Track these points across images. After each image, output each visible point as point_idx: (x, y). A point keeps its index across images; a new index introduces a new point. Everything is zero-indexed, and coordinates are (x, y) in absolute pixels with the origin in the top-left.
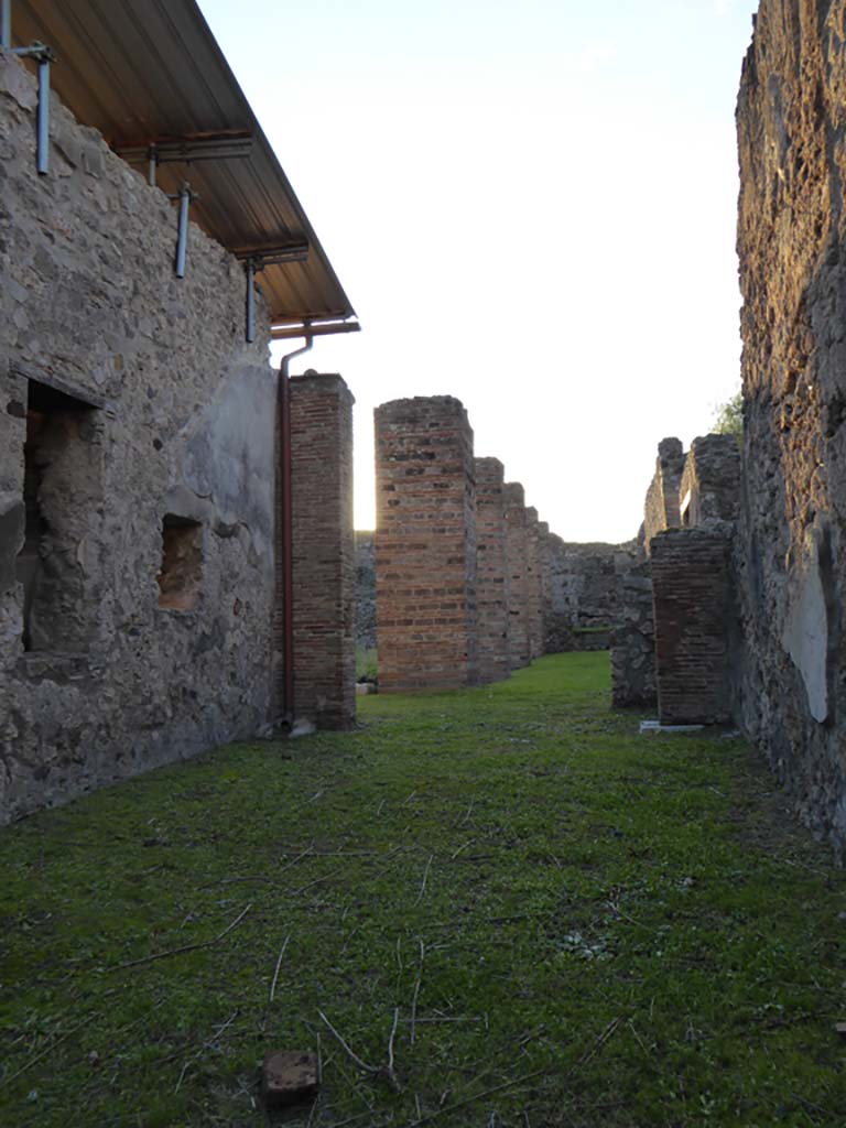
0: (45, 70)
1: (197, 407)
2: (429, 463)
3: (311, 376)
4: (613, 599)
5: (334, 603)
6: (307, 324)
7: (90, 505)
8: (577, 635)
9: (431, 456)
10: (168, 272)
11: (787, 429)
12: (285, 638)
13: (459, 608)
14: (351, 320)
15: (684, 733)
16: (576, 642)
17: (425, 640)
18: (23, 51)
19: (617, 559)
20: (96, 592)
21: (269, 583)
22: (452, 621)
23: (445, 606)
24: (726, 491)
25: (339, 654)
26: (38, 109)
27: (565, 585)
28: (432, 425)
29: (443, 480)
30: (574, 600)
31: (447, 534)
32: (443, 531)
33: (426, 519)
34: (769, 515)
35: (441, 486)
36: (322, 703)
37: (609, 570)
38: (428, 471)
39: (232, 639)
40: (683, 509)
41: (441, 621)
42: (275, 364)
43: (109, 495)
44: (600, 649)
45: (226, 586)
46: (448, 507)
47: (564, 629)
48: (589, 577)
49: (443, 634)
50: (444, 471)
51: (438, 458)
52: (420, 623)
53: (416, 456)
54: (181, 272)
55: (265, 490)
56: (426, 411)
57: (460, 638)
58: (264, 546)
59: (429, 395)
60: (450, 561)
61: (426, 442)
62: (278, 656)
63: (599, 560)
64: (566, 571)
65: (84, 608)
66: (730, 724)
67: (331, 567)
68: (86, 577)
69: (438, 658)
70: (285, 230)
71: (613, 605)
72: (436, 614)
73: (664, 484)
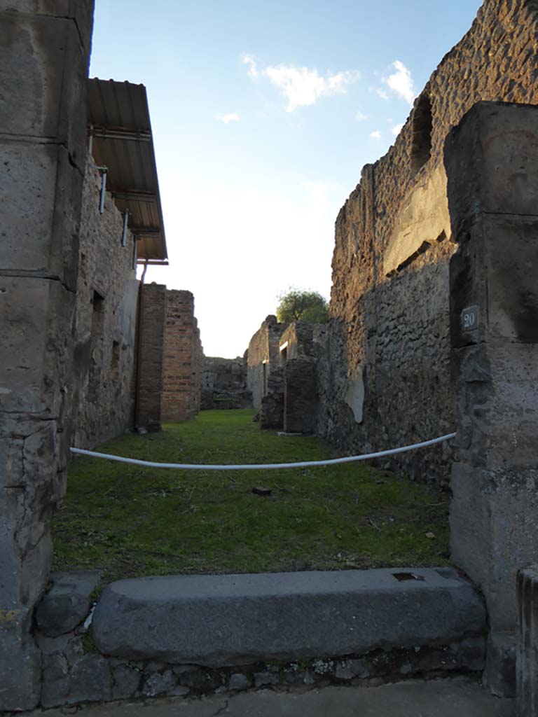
0: (105, 175)
1: (122, 297)
2: (177, 319)
3: (154, 284)
4: (230, 386)
5: (158, 380)
6: (147, 260)
7: (98, 336)
8: (215, 402)
9: (179, 317)
10: (120, 244)
11: (350, 333)
12: (135, 393)
13: (187, 385)
14: (166, 260)
15: (296, 435)
16: (215, 405)
17: (171, 398)
18: (99, 168)
19: (233, 367)
20: (99, 370)
21: (131, 369)
22: (184, 391)
23: (181, 384)
24: (308, 344)
25: (160, 401)
26: (102, 189)
27: (207, 377)
28: (180, 303)
29: (184, 328)
30: (211, 385)
31: (183, 352)
32: (182, 350)
33: (174, 344)
34: (339, 358)
35: (183, 330)
36: (151, 421)
37: (229, 371)
38: (177, 323)
39: (123, 392)
40: (281, 348)
41: (179, 391)
42: (139, 277)
43: (105, 333)
44: (227, 409)
45: (123, 370)
46: (184, 340)
47: (209, 399)
48: (219, 374)
49: (179, 396)
50: (184, 324)
51: (182, 318)
52: (168, 391)
53: (172, 316)
54: (124, 244)
55: (133, 330)
56: (177, 296)
57: (187, 398)
58: (132, 355)
59: (179, 289)
60: (184, 364)
61: (176, 310)
62: (132, 401)
63: (224, 366)
64: (208, 371)
65: (93, 376)
66: (312, 432)
67: (156, 365)
68: (95, 364)
69: (176, 407)
70: (152, 226)
71: (230, 388)
72: (177, 387)
73: (269, 335)
